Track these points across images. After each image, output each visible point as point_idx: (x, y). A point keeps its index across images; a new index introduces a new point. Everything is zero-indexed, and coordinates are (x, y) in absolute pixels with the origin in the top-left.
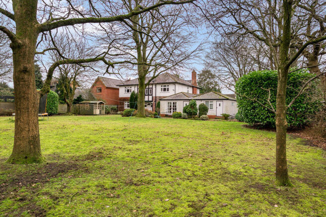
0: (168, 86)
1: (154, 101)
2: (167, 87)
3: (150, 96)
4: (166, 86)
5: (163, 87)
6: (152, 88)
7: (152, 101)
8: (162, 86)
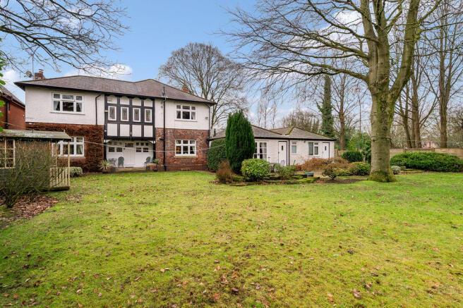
0: (194, 108)
1: (158, 139)
2: (190, 111)
3: (146, 127)
4: (188, 108)
5: (182, 110)
6: (153, 109)
7: (153, 139)
8: (179, 107)
